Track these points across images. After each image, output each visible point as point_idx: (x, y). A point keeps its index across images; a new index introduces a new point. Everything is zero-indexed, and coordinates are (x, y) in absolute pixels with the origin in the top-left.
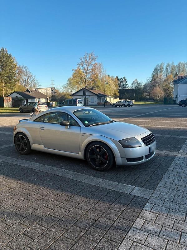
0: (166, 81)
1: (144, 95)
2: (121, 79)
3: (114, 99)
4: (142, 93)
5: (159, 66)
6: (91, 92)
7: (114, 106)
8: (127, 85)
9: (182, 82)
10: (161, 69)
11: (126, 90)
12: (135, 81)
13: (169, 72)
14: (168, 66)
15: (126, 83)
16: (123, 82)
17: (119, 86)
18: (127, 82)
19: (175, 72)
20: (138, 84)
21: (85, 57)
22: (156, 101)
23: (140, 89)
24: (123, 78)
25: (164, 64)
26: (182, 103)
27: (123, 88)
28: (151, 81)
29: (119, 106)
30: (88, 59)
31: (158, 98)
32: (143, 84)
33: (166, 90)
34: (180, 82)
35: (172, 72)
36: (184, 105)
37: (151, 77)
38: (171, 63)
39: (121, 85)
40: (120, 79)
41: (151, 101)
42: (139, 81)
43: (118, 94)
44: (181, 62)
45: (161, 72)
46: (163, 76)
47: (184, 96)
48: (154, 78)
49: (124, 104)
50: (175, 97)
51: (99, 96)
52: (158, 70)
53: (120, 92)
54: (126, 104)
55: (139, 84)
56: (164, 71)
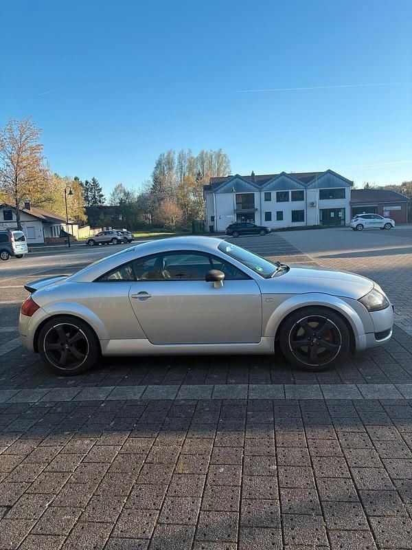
0: (181, 187)
1: (141, 218)
2: (87, 182)
3: (79, 228)
4: (136, 215)
5: (165, 157)
6: (26, 213)
7: (92, 243)
8: (102, 196)
9: (222, 189)
10: (169, 163)
11: (101, 207)
12: (119, 188)
13: (185, 169)
14: (181, 157)
15: (101, 193)
16: (92, 189)
17: (85, 200)
18: (100, 190)
19: (195, 170)
20: (125, 193)
21: (8, 127)
22: (169, 229)
23: (130, 204)
24: (90, 181)
25: (174, 153)
26: (232, 231)
27: (95, 202)
28: (151, 187)
29: (103, 243)
30: (17, 134)
31: (171, 224)
32: (137, 195)
33: (183, 206)
34: (217, 190)
35: (190, 169)
36: (235, 234)
37: (151, 180)
38: (186, 152)
39: (87, 196)
40: (84, 183)
41: (159, 230)
42: (128, 189)
43: (85, 218)
44: (205, 152)
45: (170, 169)
46: (175, 178)
47: (228, 217)
48: (157, 181)
49: (115, 238)
50: (209, 219)
51: (48, 223)
52: (163, 166)
53: (88, 211)
54: (119, 238)
55: (127, 194)
56: (175, 168)
